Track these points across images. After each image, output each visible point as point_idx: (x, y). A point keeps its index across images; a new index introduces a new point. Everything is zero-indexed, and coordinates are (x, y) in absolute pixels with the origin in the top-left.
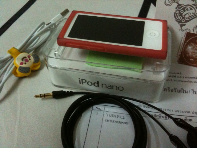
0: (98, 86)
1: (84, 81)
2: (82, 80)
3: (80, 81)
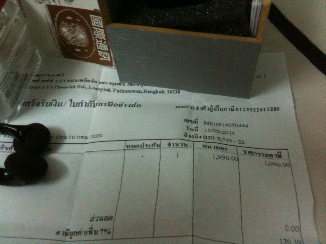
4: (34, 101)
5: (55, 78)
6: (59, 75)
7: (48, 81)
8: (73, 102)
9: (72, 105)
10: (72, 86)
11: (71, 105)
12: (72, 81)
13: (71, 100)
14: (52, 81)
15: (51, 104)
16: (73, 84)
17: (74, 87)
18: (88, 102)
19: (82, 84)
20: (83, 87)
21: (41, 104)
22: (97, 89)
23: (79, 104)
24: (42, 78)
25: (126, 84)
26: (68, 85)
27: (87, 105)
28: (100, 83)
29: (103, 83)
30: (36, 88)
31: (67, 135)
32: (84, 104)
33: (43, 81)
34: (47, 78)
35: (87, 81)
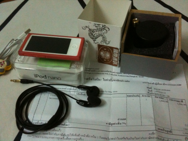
0: (46, 78)
1: (37, 75)
2: (36, 75)
3: (35, 76)
4: (90, 78)
5: (96, 70)
7: (94, 71)
9: (104, 80)
13: (104, 78)
14: (95, 71)
15: (96, 80)
16: (103, 72)
17: (104, 74)
18: (110, 79)
19: (107, 73)
20: (107, 74)
21: (93, 80)
22: (112, 75)
23: (107, 80)
24: (91, 70)
25: (123, 73)
26: (102, 73)
27: (109, 80)
28: (113, 72)
29: (114, 73)
30: (90, 73)
31: (104, 91)
32: (108, 80)
33: (92, 71)
34: (93, 70)
35: (108, 71)
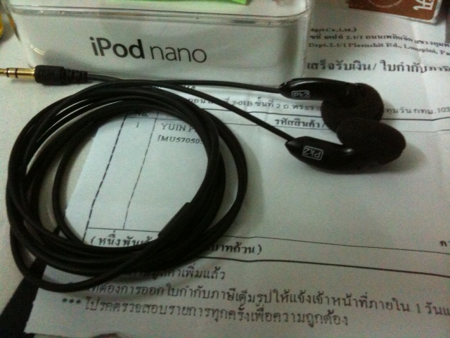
0: (142, 55)
1: (104, 44)
4: (323, 62)
5: (345, 34)
6: (349, 30)
7: (335, 37)
8: (387, 64)
9: (387, 68)
10: (377, 43)
11: (385, 68)
12: (374, 37)
13: (384, 62)
14: (341, 37)
16: (377, 41)
17: (382, 45)
18: (411, 64)
19: (393, 41)
20: (396, 45)
21: (336, 67)
22: (416, 49)
23: (398, 68)
24: (323, 34)
26: (371, 42)
27: (410, 69)
29: (422, 42)
30: (320, 46)
31: (397, 107)
32: (406, 68)
33: (326, 38)
34: (333, 34)
35: (396, 37)
